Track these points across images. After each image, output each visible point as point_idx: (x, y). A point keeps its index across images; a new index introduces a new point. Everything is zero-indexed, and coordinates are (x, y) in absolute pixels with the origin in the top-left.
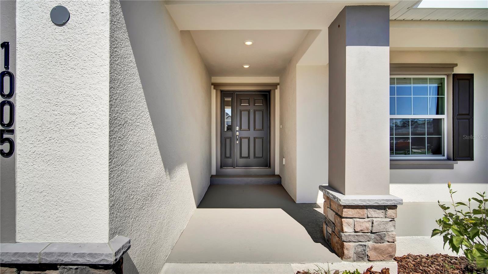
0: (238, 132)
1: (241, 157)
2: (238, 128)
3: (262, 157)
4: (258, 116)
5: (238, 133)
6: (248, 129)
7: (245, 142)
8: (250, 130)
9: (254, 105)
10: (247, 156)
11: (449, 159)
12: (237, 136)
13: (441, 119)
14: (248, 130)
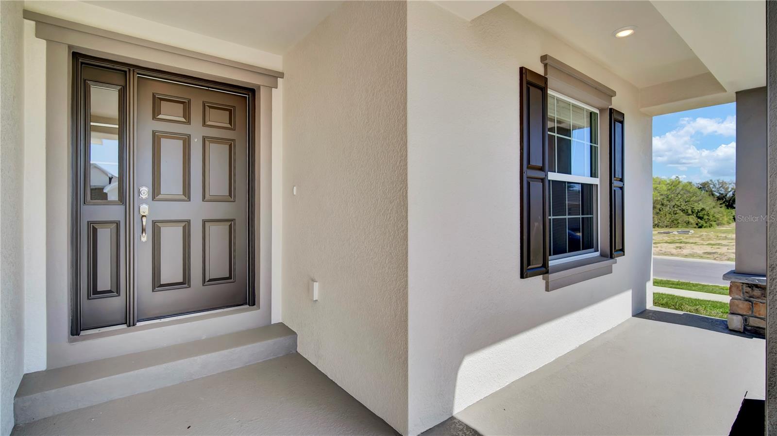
0: (147, 204)
1: (157, 284)
2: (145, 192)
3: (230, 278)
4: (218, 155)
5: (144, 209)
6: (184, 194)
7: (172, 238)
8: (189, 199)
9: (204, 124)
10: (181, 280)
11: (603, 255)
12: (144, 219)
13: (593, 185)
14: (183, 197)
